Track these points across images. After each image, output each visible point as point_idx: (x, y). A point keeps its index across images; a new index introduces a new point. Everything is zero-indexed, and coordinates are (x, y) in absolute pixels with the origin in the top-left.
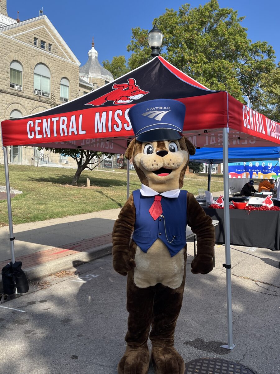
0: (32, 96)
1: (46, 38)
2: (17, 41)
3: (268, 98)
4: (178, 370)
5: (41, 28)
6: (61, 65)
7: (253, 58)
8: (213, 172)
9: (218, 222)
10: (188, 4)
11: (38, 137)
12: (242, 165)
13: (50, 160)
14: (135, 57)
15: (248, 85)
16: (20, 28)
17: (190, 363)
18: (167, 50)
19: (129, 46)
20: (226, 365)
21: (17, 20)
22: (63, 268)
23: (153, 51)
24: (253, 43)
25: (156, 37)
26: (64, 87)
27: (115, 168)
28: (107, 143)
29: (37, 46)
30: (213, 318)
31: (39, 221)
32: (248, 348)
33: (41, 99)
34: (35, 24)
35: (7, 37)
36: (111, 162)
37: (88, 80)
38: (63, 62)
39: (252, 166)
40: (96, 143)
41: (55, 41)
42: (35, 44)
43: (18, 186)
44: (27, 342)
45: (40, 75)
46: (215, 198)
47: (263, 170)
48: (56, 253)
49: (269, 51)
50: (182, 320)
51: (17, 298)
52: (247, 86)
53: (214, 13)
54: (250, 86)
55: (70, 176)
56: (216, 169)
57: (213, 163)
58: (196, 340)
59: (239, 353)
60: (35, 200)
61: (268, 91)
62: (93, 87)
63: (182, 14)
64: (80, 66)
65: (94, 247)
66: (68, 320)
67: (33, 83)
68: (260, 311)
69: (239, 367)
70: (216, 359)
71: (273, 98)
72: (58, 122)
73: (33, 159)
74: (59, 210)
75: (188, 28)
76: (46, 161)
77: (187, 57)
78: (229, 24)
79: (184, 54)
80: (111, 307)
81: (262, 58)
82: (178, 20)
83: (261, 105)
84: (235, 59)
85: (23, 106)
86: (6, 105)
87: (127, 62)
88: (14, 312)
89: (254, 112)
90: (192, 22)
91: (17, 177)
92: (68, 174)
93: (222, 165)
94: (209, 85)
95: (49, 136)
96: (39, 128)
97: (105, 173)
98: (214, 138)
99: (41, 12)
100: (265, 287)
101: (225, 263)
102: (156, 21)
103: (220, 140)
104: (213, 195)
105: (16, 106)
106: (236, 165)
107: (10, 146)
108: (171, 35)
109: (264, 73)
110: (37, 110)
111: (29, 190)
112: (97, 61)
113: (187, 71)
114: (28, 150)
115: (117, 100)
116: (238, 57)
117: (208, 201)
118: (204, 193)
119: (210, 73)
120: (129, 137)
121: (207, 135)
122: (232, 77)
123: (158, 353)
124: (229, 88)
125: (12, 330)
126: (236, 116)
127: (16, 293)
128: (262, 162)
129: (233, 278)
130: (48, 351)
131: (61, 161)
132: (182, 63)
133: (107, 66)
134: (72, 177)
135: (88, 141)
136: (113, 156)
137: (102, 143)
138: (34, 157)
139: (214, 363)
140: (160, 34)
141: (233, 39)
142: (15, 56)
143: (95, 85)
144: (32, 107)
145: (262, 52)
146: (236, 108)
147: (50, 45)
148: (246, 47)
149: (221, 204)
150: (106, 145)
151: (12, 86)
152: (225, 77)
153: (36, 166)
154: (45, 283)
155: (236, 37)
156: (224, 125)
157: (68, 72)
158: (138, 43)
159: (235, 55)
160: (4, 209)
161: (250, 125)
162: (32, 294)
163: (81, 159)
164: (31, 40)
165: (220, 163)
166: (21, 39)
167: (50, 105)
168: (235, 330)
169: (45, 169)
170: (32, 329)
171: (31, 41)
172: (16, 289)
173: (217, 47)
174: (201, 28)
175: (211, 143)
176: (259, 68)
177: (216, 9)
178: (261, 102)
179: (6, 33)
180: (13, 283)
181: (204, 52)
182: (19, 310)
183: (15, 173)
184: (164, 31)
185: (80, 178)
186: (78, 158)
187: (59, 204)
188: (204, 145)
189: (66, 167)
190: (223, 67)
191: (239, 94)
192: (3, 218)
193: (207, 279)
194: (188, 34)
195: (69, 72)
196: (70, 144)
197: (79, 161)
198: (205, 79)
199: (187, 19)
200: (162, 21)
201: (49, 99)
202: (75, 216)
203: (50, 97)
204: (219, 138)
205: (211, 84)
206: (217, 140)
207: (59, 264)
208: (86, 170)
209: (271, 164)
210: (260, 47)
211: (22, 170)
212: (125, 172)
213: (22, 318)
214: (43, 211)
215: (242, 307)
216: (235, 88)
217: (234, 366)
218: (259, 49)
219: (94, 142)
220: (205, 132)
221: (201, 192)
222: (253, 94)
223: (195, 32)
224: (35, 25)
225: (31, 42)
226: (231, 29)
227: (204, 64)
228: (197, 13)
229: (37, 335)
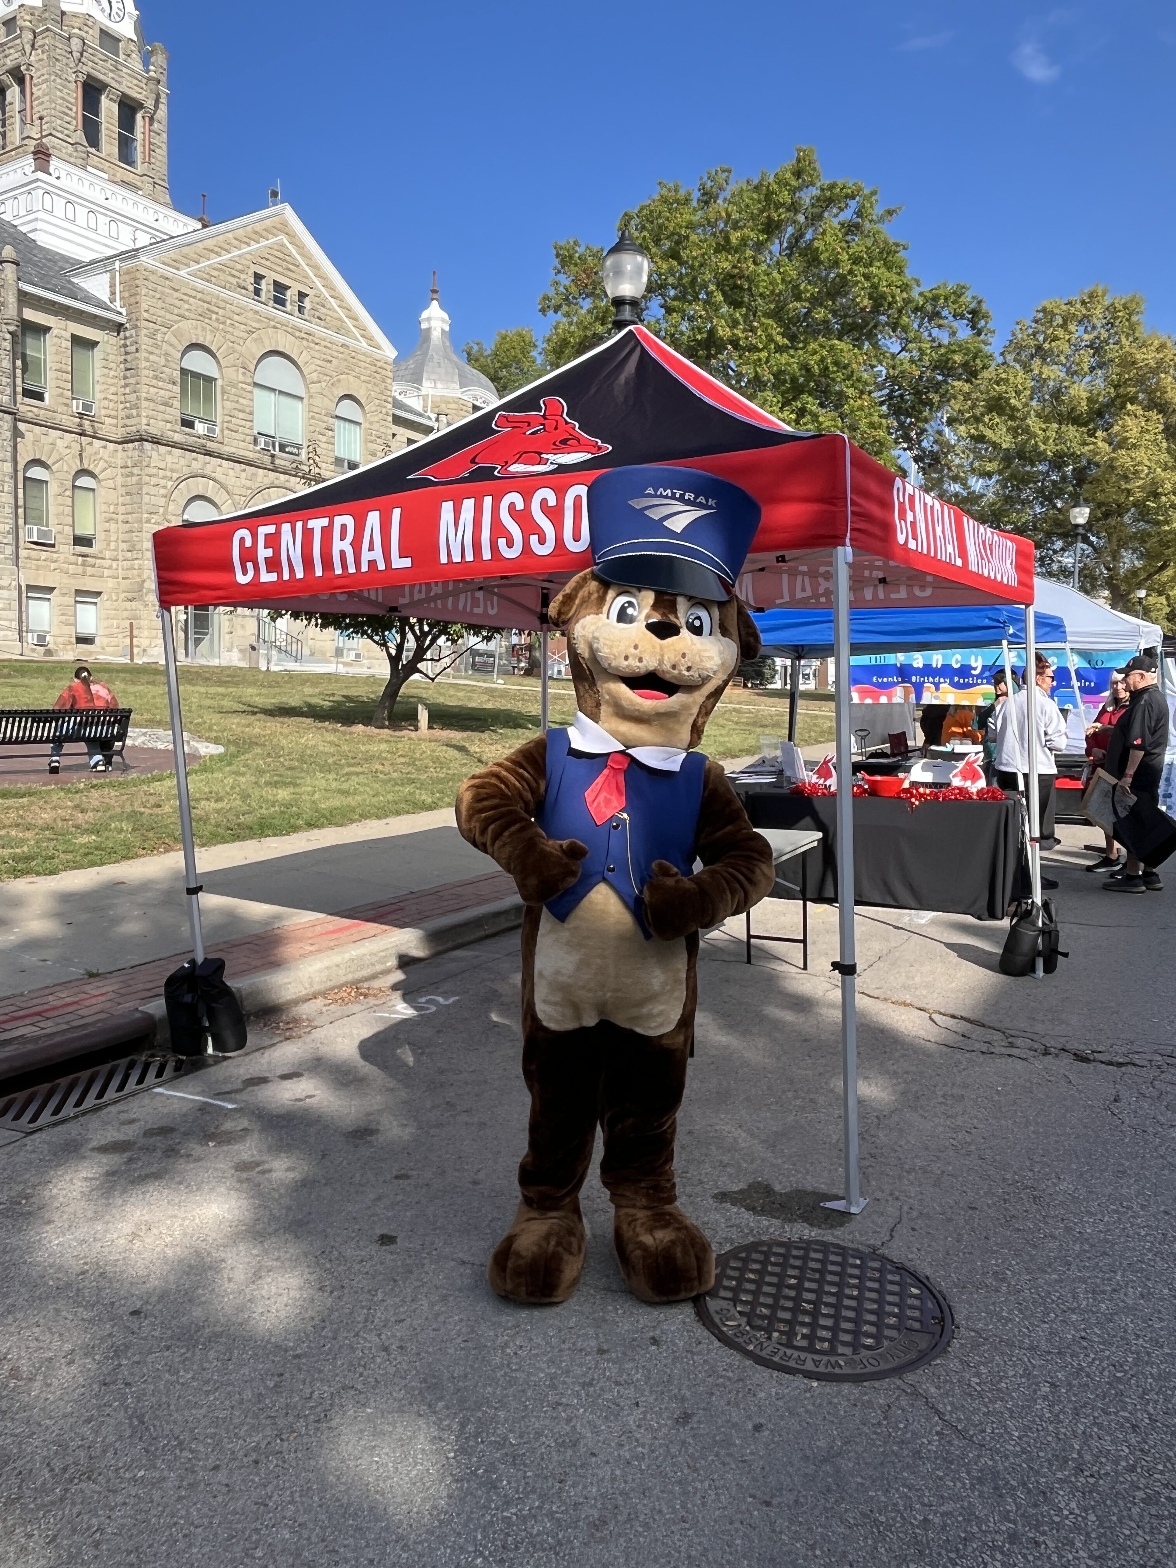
0: (247, 454)
1: (289, 273)
2: (200, 284)
3: (972, 456)
4: (695, 1273)
5: (275, 243)
6: (337, 358)
7: (926, 333)
8: (804, 683)
9: (820, 835)
10: (725, 167)
11: (267, 577)
12: (892, 662)
13: (306, 651)
14: (564, 330)
15: (910, 416)
16: (209, 243)
17: (733, 1254)
18: (663, 311)
19: (546, 298)
20: (839, 1259)
21: (200, 220)
22: (350, 977)
23: (618, 312)
24: (925, 288)
25: (629, 267)
26: (347, 424)
27: (506, 673)
28: (480, 595)
29: (263, 299)
30: (803, 1121)
31: (275, 835)
32: (906, 1208)
33: (277, 462)
34: (256, 233)
35: (169, 271)
36: (494, 656)
37: (421, 402)
38: (342, 350)
39: (921, 666)
40: (444, 596)
41: (318, 283)
42: (257, 292)
43: (210, 729)
44: (244, 1195)
45: (273, 390)
46: (810, 764)
47: (956, 679)
48: (327, 933)
49: (974, 312)
50: (709, 1128)
51: (211, 1065)
52: (908, 420)
53: (807, 197)
54: (918, 420)
55: (368, 698)
56: (815, 676)
57: (803, 658)
58: (749, 1186)
59: (877, 1225)
60: (261, 772)
61: (972, 437)
62: (436, 425)
63: (708, 198)
64: (396, 361)
65: (443, 914)
66: (366, 1130)
67: (251, 413)
68: (941, 1100)
69: (876, 1264)
70: (809, 1242)
71: (985, 457)
72: (327, 532)
73: (253, 648)
74: (336, 802)
75: (727, 239)
76: (294, 654)
77: (724, 332)
78: (851, 228)
79: (715, 321)
80: (495, 1092)
81: (954, 334)
82: (697, 218)
83: (949, 477)
84: (871, 336)
85: (223, 486)
86: (170, 484)
87: (542, 345)
88: (204, 1108)
89: (929, 499)
90: (737, 222)
91: (208, 702)
92: (364, 693)
93: (831, 661)
94: (793, 416)
95: (300, 575)
96: (269, 552)
97: (473, 689)
98: (807, 579)
99: (275, 194)
100: (958, 1030)
101: (837, 959)
102: (627, 219)
103: (823, 585)
104: (803, 753)
105: (199, 486)
106: (873, 662)
107: (182, 607)
108: (675, 263)
109: (959, 380)
110: (266, 497)
111: (244, 741)
112: (448, 344)
113: (723, 372)
114: (240, 619)
115: (506, 463)
116: (881, 332)
117: (788, 773)
118: (776, 749)
119: (794, 380)
120: (545, 577)
121: (785, 572)
122: (862, 392)
123: (635, 1227)
124: (853, 428)
125: (199, 1160)
126: (875, 510)
127: (210, 1050)
128: (954, 654)
129: (861, 1002)
130: (308, 1223)
131: (339, 652)
132: (708, 348)
133: (477, 360)
134: (373, 701)
135: (420, 592)
136: (498, 636)
137: (462, 597)
138: (258, 642)
139: (801, 1253)
140: (639, 258)
141: (864, 275)
142: (192, 331)
143: (443, 418)
144: (248, 488)
145: (954, 316)
146: (874, 487)
147: (302, 296)
148: (904, 300)
149: (828, 783)
150: (475, 603)
151: (188, 423)
152: (841, 394)
153: (264, 669)
154: (296, 1021)
155: (873, 270)
156: (836, 537)
157: (359, 378)
158: (573, 289)
159: (872, 324)
160: (169, 800)
161: (915, 538)
162: (257, 1054)
163: (400, 647)
164: (244, 280)
165: (824, 658)
166: (213, 279)
167: (303, 481)
168: (867, 1156)
169: (291, 677)
170: (257, 1158)
171: (243, 284)
172: (210, 1039)
173: (816, 301)
174: (767, 240)
175: (799, 595)
176: (944, 366)
177: (813, 184)
178: (949, 469)
179: (166, 260)
180: (199, 1021)
181: (777, 314)
182: (219, 1103)
183: (203, 690)
184: (654, 250)
185: (396, 706)
186: (390, 644)
187: (334, 785)
188: (778, 601)
189: (353, 671)
190: (836, 363)
191: (882, 444)
192: (166, 826)
193: (784, 1008)
194: (727, 260)
195: (362, 378)
196: (368, 601)
197: (393, 652)
198: (780, 398)
199: (724, 214)
200: (647, 219)
201: (301, 463)
202: (384, 821)
203: (303, 456)
204: (821, 580)
205: (798, 416)
206: (815, 587)
207: (338, 966)
208: (416, 681)
209: (980, 658)
210: (946, 299)
211: (221, 683)
212: (533, 686)
213: (228, 1125)
214: (288, 806)
215: (886, 1088)
216: (872, 425)
217: (862, 1262)
218: (943, 308)
219: (440, 592)
220: (778, 561)
221: (769, 746)
222: (924, 444)
223: (749, 253)
224: (258, 235)
225: (244, 288)
226: (858, 245)
227: (776, 352)
228: (755, 196)
229: (274, 1175)
